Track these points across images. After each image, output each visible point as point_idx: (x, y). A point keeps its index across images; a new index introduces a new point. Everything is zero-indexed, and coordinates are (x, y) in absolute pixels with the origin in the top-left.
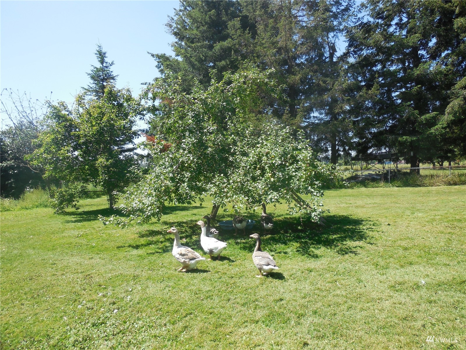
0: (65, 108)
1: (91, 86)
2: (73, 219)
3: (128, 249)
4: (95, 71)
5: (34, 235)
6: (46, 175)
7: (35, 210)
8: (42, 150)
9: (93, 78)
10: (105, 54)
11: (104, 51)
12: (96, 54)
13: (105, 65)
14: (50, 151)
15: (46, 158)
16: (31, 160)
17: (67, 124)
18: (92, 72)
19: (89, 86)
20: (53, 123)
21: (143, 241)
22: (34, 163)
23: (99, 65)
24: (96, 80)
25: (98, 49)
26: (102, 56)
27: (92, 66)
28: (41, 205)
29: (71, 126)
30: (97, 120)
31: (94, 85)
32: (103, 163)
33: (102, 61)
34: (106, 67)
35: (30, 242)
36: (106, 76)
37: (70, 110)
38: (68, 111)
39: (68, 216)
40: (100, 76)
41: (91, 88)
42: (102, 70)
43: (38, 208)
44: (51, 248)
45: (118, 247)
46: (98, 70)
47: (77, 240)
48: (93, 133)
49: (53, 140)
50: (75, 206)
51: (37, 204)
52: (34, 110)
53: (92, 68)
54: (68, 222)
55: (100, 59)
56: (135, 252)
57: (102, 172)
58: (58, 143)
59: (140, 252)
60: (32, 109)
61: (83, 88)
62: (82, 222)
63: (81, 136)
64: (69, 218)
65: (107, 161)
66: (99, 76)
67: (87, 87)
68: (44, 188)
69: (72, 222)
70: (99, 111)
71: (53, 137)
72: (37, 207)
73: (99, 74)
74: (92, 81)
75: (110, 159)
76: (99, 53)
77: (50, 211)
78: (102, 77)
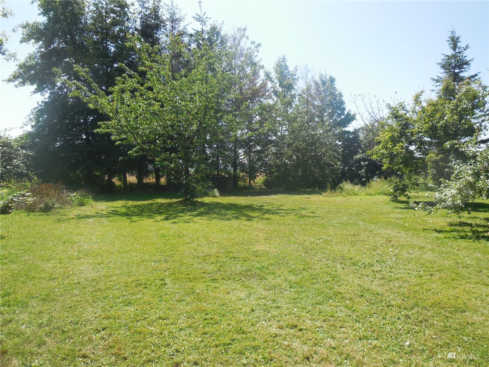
0: (403, 108)
1: (441, 76)
2: (403, 207)
3: (431, 232)
4: (446, 59)
5: (368, 213)
6: (385, 167)
7: (377, 196)
8: (380, 146)
9: (443, 67)
10: (458, 38)
11: (457, 35)
12: (448, 41)
13: (457, 50)
14: (387, 147)
15: (383, 154)
16: (372, 154)
17: (403, 123)
18: (442, 62)
19: (438, 76)
20: (393, 122)
21: (448, 229)
22: (374, 158)
23: (450, 52)
24: (446, 69)
25: (450, 35)
26: (454, 42)
27: (443, 54)
28: (382, 193)
29: (406, 124)
30: (430, 118)
31: (444, 75)
32: (433, 158)
33: (454, 48)
34: (458, 53)
35: (363, 217)
36: (458, 62)
37: (407, 109)
38: (406, 110)
39: (400, 204)
40: (452, 64)
41: (441, 78)
42: (454, 56)
43: (379, 196)
44: (375, 222)
45: (424, 230)
46: (449, 58)
47: (396, 221)
48: (425, 130)
49: (390, 137)
50: (406, 195)
51: (378, 191)
52: (381, 110)
53: (443, 57)
54: (397, 208)
55: (452, 46)
56: (437, 234)
57: (431, 166)
58: (394, 140)
59: (440, 235)
60: (380, 109)
61: (433, 79)
62: (408, 209)
63: (414, 133)
64: (399, 205)
65: (437, 156)
66: (450, 65)
67: (436, 78)
68: (386, 178)
69: (401, 208)
70: (433, 108)
71: (390, 135)
72: (379, 194)
73: (450, 62)
74: (443, 71)
75: (441, 154)
76: (452, 40)
77: (388, 198)
78: (454, 64)
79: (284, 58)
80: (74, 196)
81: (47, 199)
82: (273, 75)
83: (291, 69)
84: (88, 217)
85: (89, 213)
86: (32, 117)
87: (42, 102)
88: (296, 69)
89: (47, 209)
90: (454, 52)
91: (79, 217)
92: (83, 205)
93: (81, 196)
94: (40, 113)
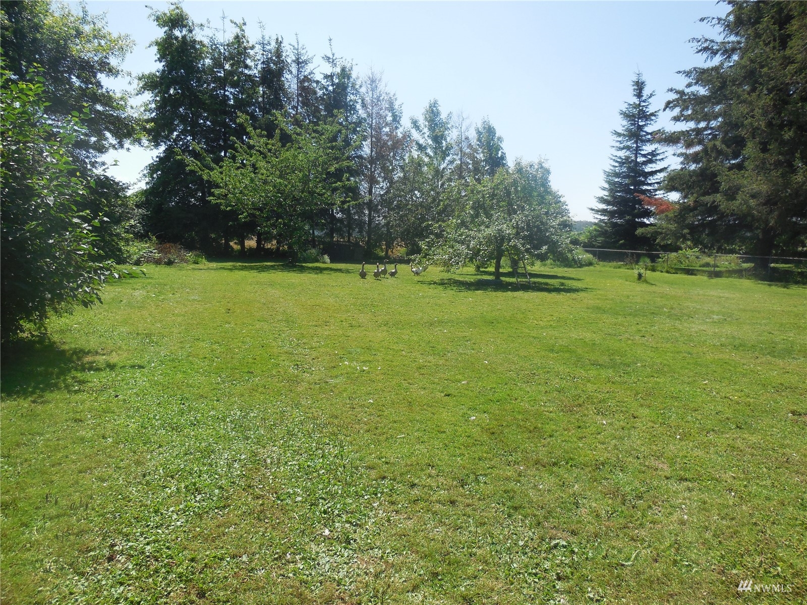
12: (632, 86)
23: (634, 101)
42: (638, 106)
46: (632, 107)
55: (636, 93)
79: (435, 103)
80: (190, 256)
81: (170, 256)
82: (422, 122)
83: (443, 116)
84: (201, 269)
85: (202, 268)
86: (145, 172)
87: (157, 157)
88: (450, 115)
89: (170, 263)
90: (637, 101)
91: (193, 269)
92: (198, 264)
93: (196, 256)
94: (153, 169)
